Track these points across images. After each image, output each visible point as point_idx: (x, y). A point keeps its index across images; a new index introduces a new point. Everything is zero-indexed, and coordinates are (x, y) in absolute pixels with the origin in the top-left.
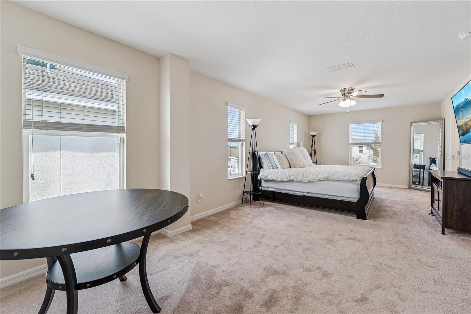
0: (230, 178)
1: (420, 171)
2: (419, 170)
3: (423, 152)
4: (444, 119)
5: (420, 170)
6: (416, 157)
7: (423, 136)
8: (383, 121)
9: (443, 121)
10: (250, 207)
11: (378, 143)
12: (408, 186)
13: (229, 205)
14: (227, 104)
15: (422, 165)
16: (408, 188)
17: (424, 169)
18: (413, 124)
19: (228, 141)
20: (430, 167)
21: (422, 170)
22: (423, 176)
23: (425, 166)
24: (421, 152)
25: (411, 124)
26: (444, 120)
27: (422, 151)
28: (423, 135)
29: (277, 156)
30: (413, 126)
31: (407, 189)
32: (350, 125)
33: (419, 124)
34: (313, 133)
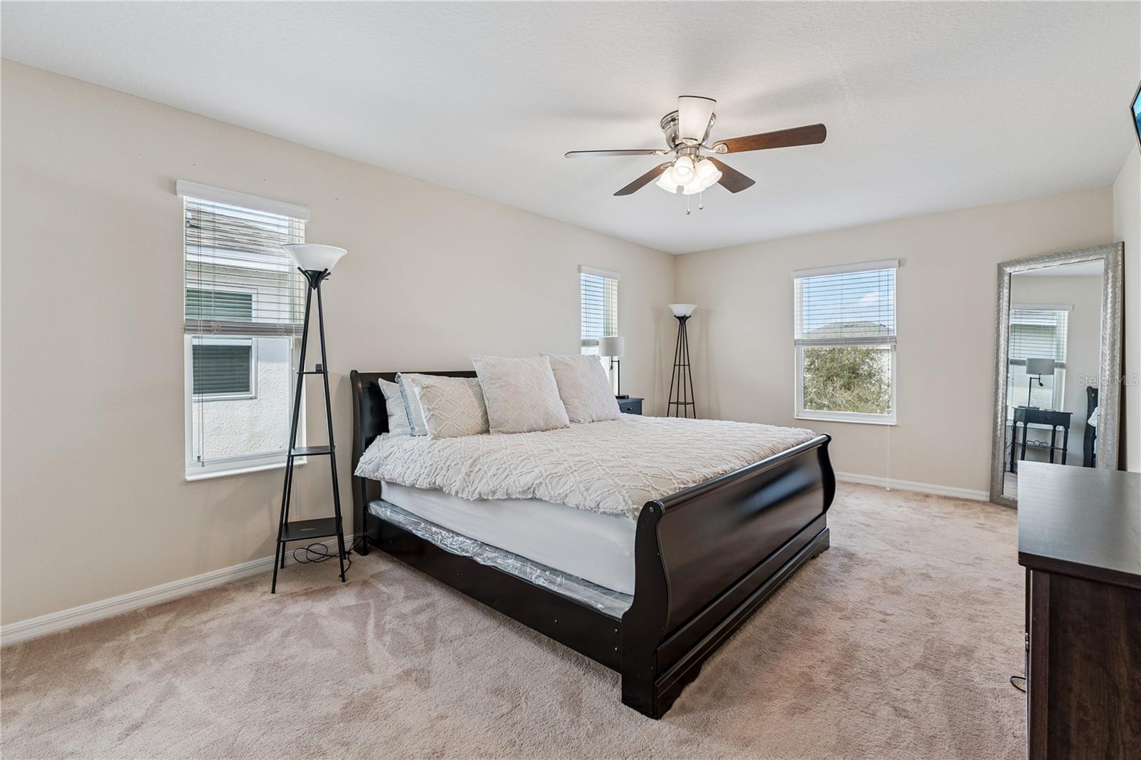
0: (189, 478)
1: (1054, 431)
2: (1050, 427)
3: (1064, 371)
4: (1123, 243)
5: (1055, 427)
6: (1041, 385)
7: (1066, 318)
8: (900, 264)
9: (1116, 251)
10: (273, 592)
11: (886, 338)
12: (989, 494)
13: (191, 579)
14: (173, 189)
15: (1062, 411)
16: (988, 499)
17: (1067, 428)
18: (1008, 270)
19: (185, 330)
20: (1088, 419)
21: (1060, 428)
22: (1065, 450)
23: (1069, 414)
24: (1056, 370)
25: (1000, 268)
26: (1120, 248)
27: (1062, 366)
28: (1066, 313)
29: (423, 388)
30: (1006, 278)
31: (984, 503)
32: (797, 281)
33: (1028, 267)
34: (680, 310)
